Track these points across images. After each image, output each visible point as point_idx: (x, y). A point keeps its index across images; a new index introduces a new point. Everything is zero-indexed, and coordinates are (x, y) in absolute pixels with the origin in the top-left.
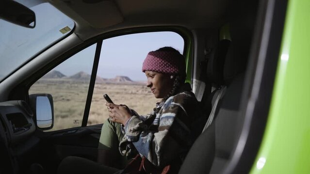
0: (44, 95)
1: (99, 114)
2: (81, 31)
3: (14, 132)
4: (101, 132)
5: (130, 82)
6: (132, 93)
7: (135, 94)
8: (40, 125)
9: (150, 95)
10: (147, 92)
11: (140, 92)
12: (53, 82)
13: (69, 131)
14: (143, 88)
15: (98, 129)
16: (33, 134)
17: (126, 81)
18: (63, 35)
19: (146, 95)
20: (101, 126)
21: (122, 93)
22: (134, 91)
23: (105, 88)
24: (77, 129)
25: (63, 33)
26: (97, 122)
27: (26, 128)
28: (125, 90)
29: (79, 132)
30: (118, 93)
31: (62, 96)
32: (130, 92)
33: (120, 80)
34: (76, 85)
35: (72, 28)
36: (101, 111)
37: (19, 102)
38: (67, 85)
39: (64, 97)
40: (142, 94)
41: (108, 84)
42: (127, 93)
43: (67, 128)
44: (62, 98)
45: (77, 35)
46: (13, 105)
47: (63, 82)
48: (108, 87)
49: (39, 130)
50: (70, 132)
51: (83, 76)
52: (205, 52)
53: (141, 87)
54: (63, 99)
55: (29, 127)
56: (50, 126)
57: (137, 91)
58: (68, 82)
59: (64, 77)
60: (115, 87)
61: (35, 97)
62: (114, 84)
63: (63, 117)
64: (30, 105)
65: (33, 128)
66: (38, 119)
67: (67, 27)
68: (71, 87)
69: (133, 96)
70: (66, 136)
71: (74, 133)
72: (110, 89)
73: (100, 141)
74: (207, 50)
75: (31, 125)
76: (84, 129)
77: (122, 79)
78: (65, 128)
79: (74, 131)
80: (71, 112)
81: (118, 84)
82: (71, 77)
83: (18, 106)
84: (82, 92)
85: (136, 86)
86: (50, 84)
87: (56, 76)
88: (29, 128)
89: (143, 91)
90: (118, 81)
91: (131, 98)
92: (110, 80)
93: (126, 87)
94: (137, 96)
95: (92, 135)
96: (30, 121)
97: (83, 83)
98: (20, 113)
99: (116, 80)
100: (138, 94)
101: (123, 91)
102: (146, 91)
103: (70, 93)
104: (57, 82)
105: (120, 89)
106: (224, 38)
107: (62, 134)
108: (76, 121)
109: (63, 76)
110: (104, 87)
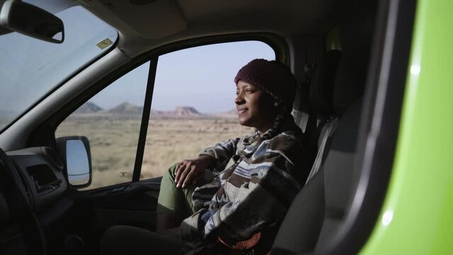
0: (75, 138)
1: (153, 164)
2: (127, 44)
3: (38, 192)
4: (160, 188)
5: (196, 115)
6: (200, 131)
7: (205, 132)
8: (73, 181)
9: (227, 133)
10: (222, 130)
11: (212, 129)
12: (85, 119)
13: (115, 188)
14: (216, 123)
15: (155, 184)
16: (65, 194)
17: (191, 114)
18: (101, 51)
19: (222, 133)
20: (160, 179)
21: (186, 131)
22: (203, 128)
23: (161, 126)
24: (126, 185)
25: (102, 48)
26: (151, 175)
27: (53, 185)
28: (190, 126)
29: (129, 189)
30: (179, 132)
31: (98, 139)
32: (197, 129)
33: (183, 113)
34: (118, 122)
35: (114, 40)
36: (157, 159)
37: (43, 149)
38: (106, 122)
39: (101, 141)
40: (214, 132)
41: (165, 118)
42: (193, 132)
43: (108, 185)
44: (99, 141)
45: (121, 50)
46: (33, 154)
47: (99, 119)
48: (165, 123)
49: (72, 189)
50: (116, 190)
51: (128, 108)
52: (306, 69)
53: (214, 121)
54: (101, 143)
55: (58, 184)
56: (87, 182)
57: (208, 128)
58: (106, 118)
59: (100, 112)
60: (176, 123)
61: (64, 141)
62: (174, 119)
63: (101, 169)
64: (57, 153)
65: (63, 186)
66: (69, 172)
67: (108, 39)
68: (112, 125)
69: (201, 135)
70: (110, 196)
71: (121, 191)
72: (168, 126)
73: (159, 202)
74: (308, 67)
75: (61, 182)
76: (135, 186)
77: (185, 112)
78: (105, 186)
79: (121, 189)
80: (112, 162)
81: (180, 119)
82: (112, 111)
83: (41, 155)
84: (128, 133)
85: (206, 121)
86: (80, 122)
87: (89, 110)
88: (59, 186)
89: (216, 127)
90: (180, 114)
91: (200, 139)
92: (168, 113)
93: (191, 122)
94: (207, 135)
95: (146, 193)
96: (59, 176)
97: (128, 118)
98: (45, 165)
99: (176, 112)
100: (209, 133)
101: (187, 129)
102: (221, 127)
103: (110, 133)
104: (90, 118)
105: (182, 126)
106: (333, 48)
107: (104, 194)
108: (123, 174)
109: (99, 109)
110: (159, 123)
